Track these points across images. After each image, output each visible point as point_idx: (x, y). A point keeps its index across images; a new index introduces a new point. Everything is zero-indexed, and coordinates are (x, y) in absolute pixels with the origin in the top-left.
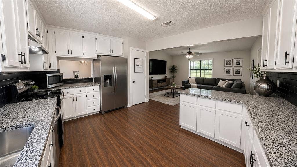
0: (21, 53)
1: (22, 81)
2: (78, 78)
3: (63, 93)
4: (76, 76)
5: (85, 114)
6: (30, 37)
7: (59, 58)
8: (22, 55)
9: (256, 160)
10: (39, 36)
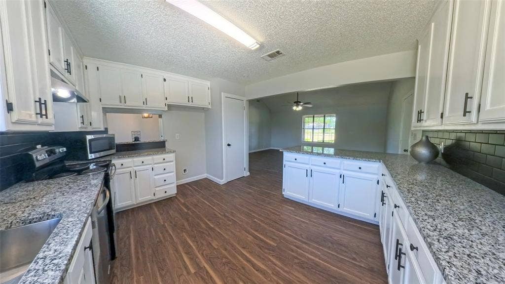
0: (40, 99)
1: (42, 147)
2: (140, 142)
3: (114, 166)
4: (137, 139)
5: (151, 199)
6: (53, 74)
7: (106, 110)
8: (41, 103)
9: (405, 254)
10: (70, 72)
